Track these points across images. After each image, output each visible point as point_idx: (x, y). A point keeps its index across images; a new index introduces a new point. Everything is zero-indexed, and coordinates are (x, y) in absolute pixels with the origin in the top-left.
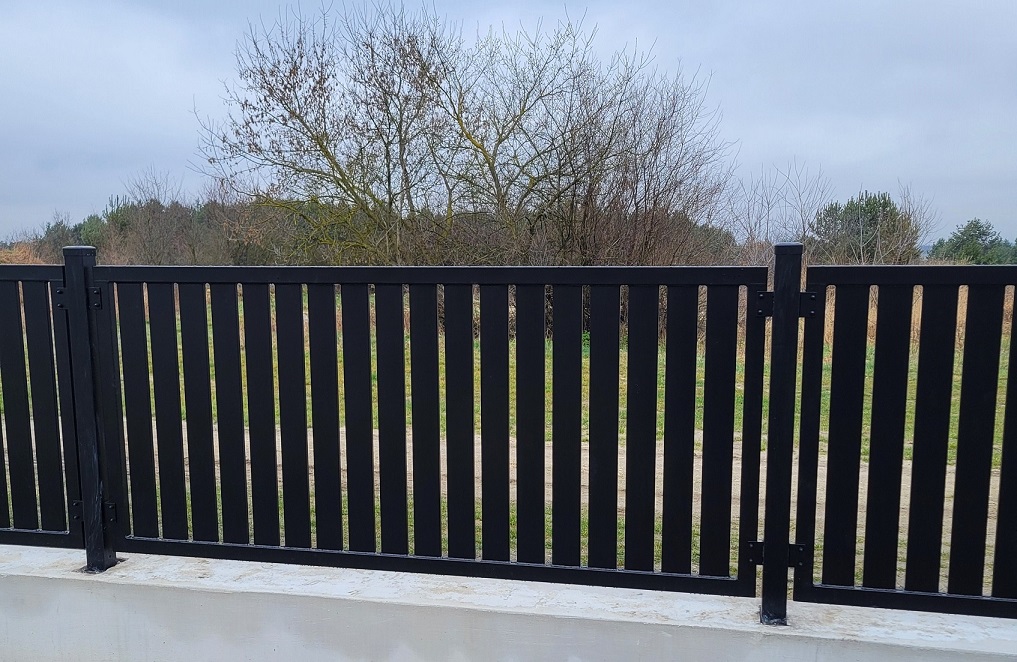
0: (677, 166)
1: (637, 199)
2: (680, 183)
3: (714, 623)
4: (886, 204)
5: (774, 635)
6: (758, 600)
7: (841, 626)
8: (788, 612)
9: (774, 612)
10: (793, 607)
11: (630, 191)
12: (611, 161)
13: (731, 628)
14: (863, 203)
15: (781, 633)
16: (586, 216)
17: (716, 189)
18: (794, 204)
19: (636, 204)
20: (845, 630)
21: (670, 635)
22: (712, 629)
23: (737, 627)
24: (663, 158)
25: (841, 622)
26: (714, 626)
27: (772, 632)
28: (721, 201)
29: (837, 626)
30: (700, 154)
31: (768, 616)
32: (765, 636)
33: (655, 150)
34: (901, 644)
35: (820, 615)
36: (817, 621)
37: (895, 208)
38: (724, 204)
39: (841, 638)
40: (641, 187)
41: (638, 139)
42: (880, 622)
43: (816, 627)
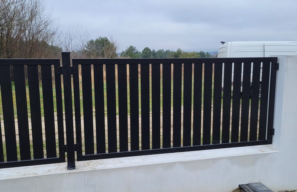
0: (39, 26)
1: (26, 36)
2: (41, 31)
3: (53, 172)
4: (107, 40)
5: (72, 173)
6: (66, 163)
7: (91, 166)
8: (76, 165)
9: (71, 166)
10: (77, 163)
11: (23, 33)
12: (15, 22)
13: (58, 173)
14: (100, 40)
15: (74, 172)
16: (7, 41)
17: (53, 34)
18: (80, 39)
19: (26, 38)
20: (92, 167)
21: (38, 179)
22: (52, 175)
23: (60, 172)
24: (34, 23)
25: (91, 165)
26: (52, 173)
27: (71, 172)
28: (55, 38)
29: (90, 166)
30: (46, 22)
31: (70, 167)
32: (69, 174)
33: (31, 19)
34: (108, 168)
35: (86, 165)
36: (84, 166)
37: (109, 42)
38: (56, 39)
39: (91, 170)
40: (27, 32)
41: (24, 16)
42: (102, 163)
43: (84, 168)
